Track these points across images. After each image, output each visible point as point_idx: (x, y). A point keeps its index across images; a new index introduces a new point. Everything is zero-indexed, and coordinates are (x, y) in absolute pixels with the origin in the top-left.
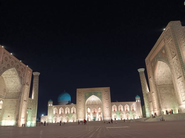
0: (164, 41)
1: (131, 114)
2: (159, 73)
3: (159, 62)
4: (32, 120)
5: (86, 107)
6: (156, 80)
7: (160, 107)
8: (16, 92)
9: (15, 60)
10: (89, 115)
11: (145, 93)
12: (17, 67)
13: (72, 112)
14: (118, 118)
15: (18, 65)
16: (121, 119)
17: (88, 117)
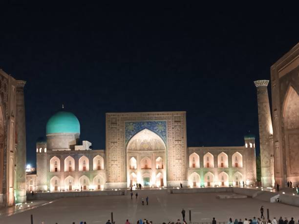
1: (231, 173)
3: (292, 89)
5: (128, 155)
7: (285, 173)
10: (133, 174)
11: (264, 135)
14: (201, 183)
17: (132, 177)
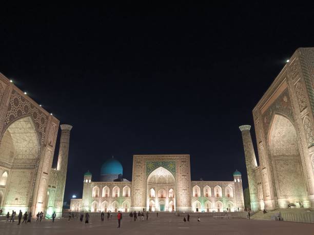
0: (287, 80)
1: (224, 202)
2: (276, 135)
3: (276, 116)
4: (55, 206)
6: (271, 148)
7: (275, 195)
8: (31, 157)
9: (31, 104)
10: (152, 201)
11: (251, 167)
12: (34, 116)
13: (124, 194)
14: (202, 209)
15: (35, 113)
16: (208, 210)
17: (151, 204)
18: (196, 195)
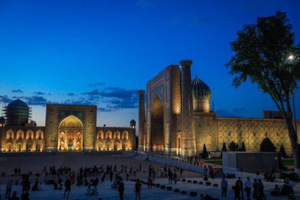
1: (121, 143)
5: (59, 130)
10: (62, 142)
13: (37, 137)
14: (104, 148)
16: (108, 149)
17: (61, 144)
18: (100, 138)
